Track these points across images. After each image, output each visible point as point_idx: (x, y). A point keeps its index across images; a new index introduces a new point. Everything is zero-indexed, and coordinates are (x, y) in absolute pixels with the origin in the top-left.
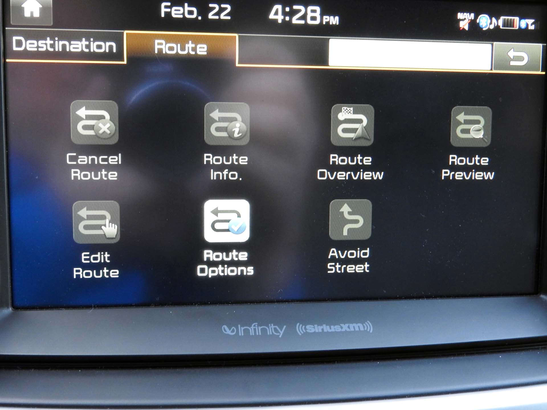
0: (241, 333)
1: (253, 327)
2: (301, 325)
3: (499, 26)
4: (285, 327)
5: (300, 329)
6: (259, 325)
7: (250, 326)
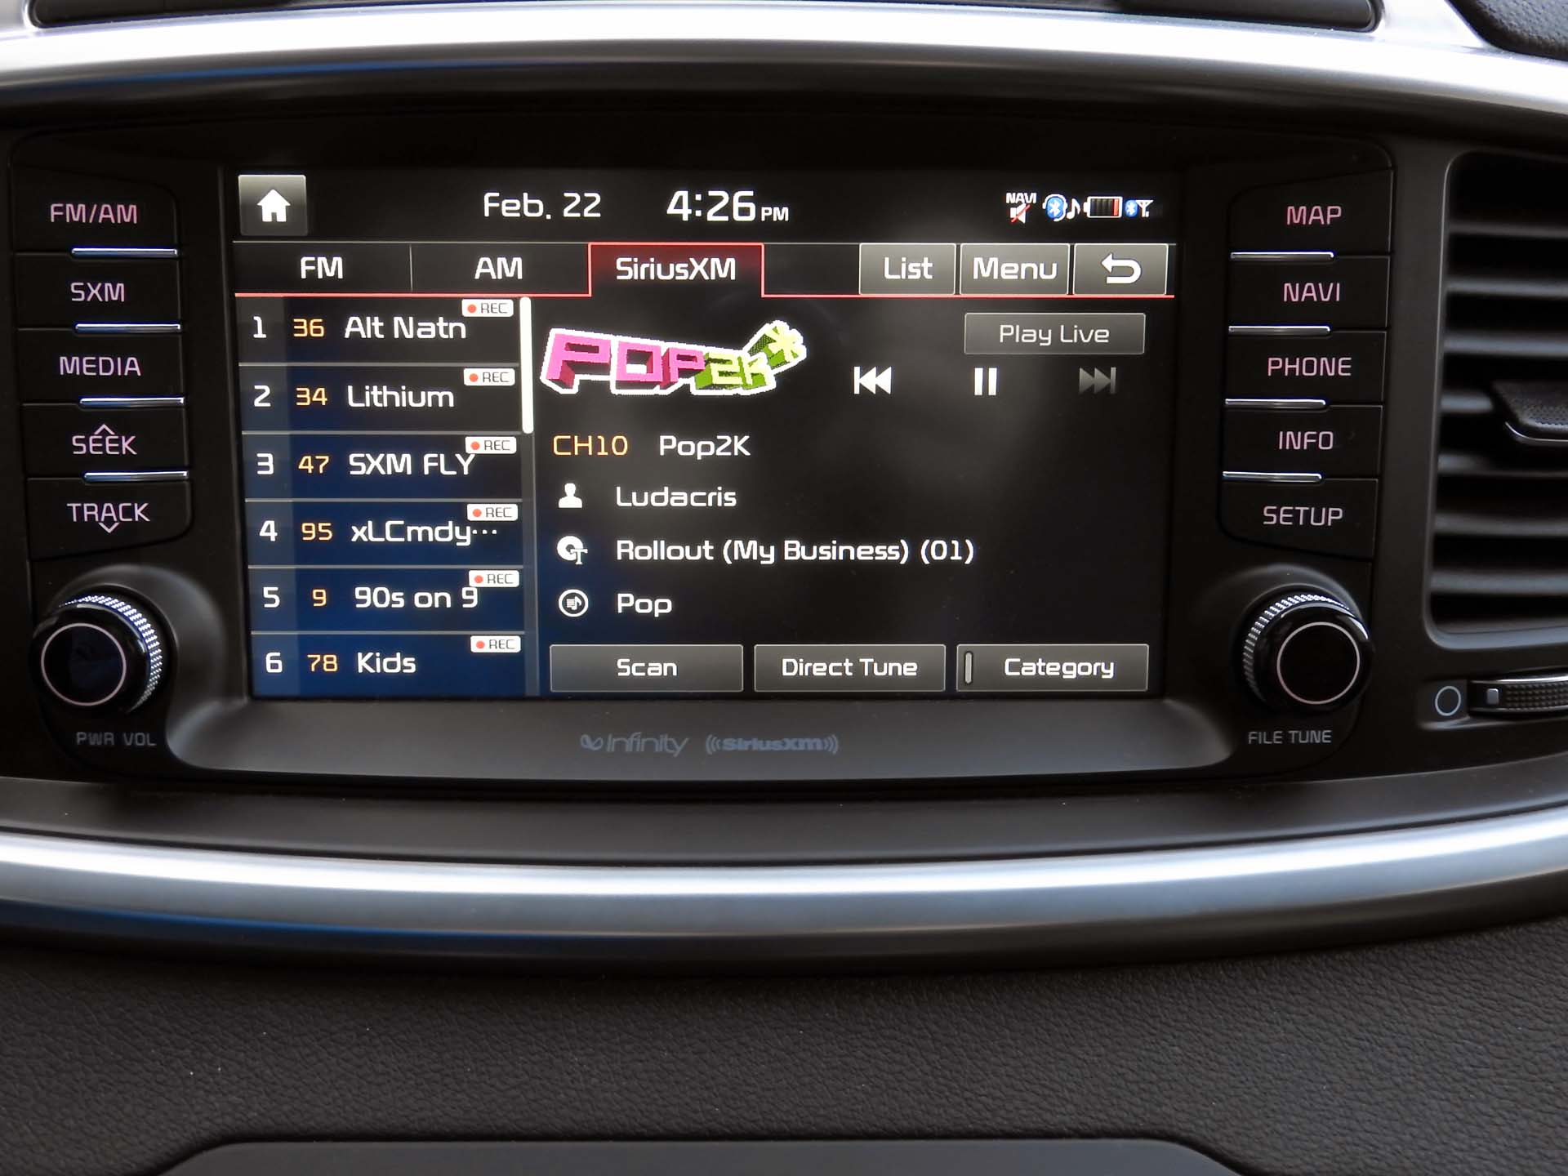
0: (611, 748)
1: (632, 739)
2: (715, 738)
3: (1086, 213)
4: (686, 740)
5: (711, 745)
6: (642, 737)
7: (628, 738)
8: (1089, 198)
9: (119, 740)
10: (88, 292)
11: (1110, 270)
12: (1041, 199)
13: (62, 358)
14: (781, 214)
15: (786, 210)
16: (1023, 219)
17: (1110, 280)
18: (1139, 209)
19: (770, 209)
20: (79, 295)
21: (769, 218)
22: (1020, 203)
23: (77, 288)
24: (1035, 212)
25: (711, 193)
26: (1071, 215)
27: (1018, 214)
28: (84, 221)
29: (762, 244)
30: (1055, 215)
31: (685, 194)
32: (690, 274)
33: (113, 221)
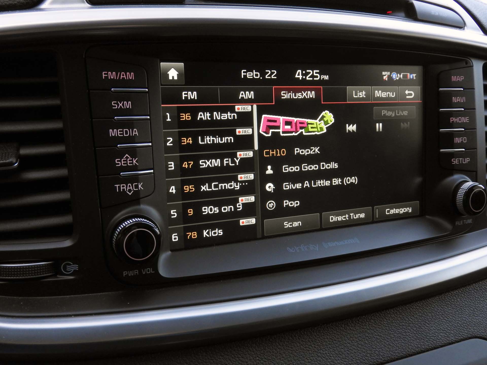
0: (298, 250)
1: (302, 247)
2: (325, 243)
3: (401, 78)
5: (325, 245)
6: (304, 245)
8: (402, 74)
9: (140, 272)
10: (118, 105)
11: (407, 94)
12: (391, 74)
13: (110, 130)
14: (326, 77)
15: (327, 76)
16: (387, 79)
17: (407, 97)
18: (413, 77)
19: (323, 76)
20: (115, 106)
21: (323, 79)
22: (386, 75)
23: (114, 103)
24: (389, 77)
25: (308, 71)
26: (398, 78)
27: (385, 78)
28: (115, 78)
29: (321, 87)
30: (394, 78)
31: (300, 71)
32: (302, 97)
33: (126, 79)
